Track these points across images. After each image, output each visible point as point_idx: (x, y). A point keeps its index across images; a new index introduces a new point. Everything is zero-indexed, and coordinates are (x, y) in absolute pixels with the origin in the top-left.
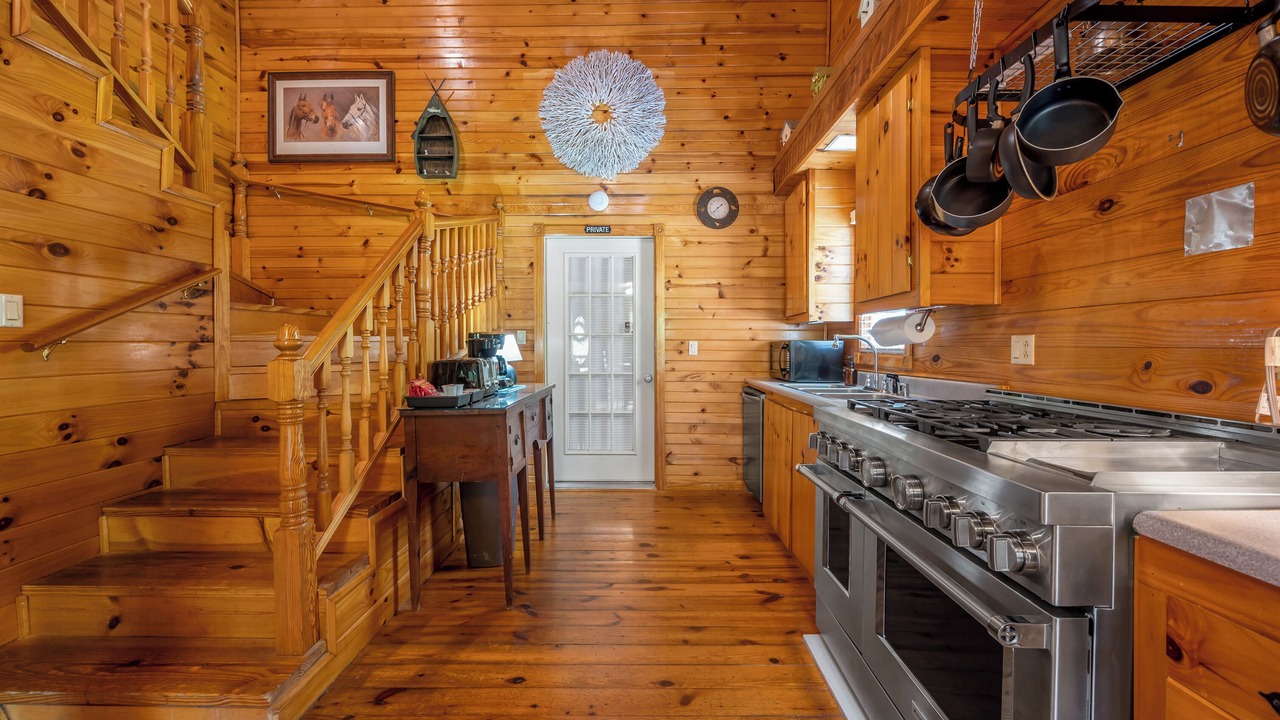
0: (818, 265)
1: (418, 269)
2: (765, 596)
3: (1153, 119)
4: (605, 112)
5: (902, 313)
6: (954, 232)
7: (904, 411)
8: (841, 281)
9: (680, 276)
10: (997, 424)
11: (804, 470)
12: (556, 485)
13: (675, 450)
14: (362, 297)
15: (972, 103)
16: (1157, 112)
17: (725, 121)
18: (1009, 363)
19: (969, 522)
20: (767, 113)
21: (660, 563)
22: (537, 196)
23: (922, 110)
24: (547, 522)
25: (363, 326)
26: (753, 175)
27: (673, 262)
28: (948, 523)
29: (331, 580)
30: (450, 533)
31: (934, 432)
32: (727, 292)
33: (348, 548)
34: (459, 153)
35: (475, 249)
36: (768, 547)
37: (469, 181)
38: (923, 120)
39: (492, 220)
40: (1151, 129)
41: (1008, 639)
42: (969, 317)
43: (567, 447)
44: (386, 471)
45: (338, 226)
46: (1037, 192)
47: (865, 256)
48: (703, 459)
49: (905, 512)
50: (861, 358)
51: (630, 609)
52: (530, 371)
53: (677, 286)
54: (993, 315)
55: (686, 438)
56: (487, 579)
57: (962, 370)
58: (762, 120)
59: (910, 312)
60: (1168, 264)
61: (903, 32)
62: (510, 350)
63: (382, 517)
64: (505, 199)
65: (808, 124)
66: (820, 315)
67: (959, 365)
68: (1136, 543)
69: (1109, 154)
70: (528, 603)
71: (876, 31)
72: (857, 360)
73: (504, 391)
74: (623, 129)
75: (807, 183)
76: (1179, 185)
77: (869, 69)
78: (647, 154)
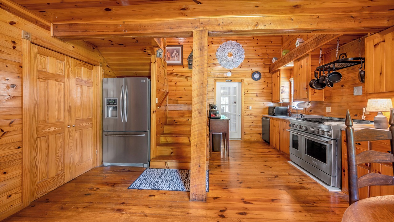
0: (282, 90)
2: (277, 157)
4: (231, 54)
5: (304, 102)
8: (287, 93)
9: (247, 91)
11: (288, 130)
13: (246, 131)
16: (350, 73)
17: (258, 56)
18: (326, 112)
19: (321, 132)
20: (268, 54)
21: (252, 152)
22: (215, 73)
23: (309, 65)
26: (264, 68)
27: (246, 88)
32: (258, 95)
36: (273, 150)
40: (349, 75)
42: (318, 104)
45: (170, 79)
46: (330, 86)
47: (296, 90)
48: (252, 133)
50: (292, 111)
53: (247, 94)
54: (323, 103)
55: (248, 129)
58: (267, 56)
59: (306, 102)
60: (351, 96)
61: (306, 52)
65: (281, 61)
66: (282, 101)
67: (316, 112)
68: (342, 131)
71: (300, 49)
74: (235, 58)
75: (279, 72)
76: (353, 85)
77: (298, 56)
78: (240, 64)
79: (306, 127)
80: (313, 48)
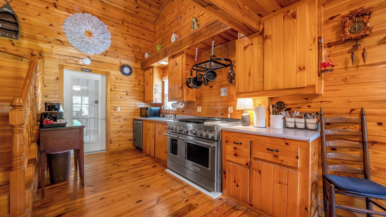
0: (155, 89)
2: (153, 166)
4: (90, 33)
8: (160, 93)
9: (115, 88)
11: (167, 134)
13: (113, 139)
17: (128, 47)
18: (197, 112)
20: (140, 48)
22: (60, 55)
23: (184, 63)
26: (136, 63)
27: (113, 84)
32: (128, 93)
34: (21, 31)
36: (148, 158)
37: (25, 43)
38: (184, 66)
42: (189, 104)
47: (171, 89)
48: (121, 141)
50: (165, 111)
51: (122, 177)
53: (114, 91)
54: (194, 103)
55: (116, 135)
57: (189, 113)
60: (219, 97)
61: (182, 48)
63: (35, 166)
64: (45, 53)
65: (155, 56)
66: (155, 101)
68: (222, 131)
74: (96, 41)
75: (153, 69)
76: (220, 86)
77: (173, 52)
78: (105, 50)
79: (187, 129)
80: (190, 45)
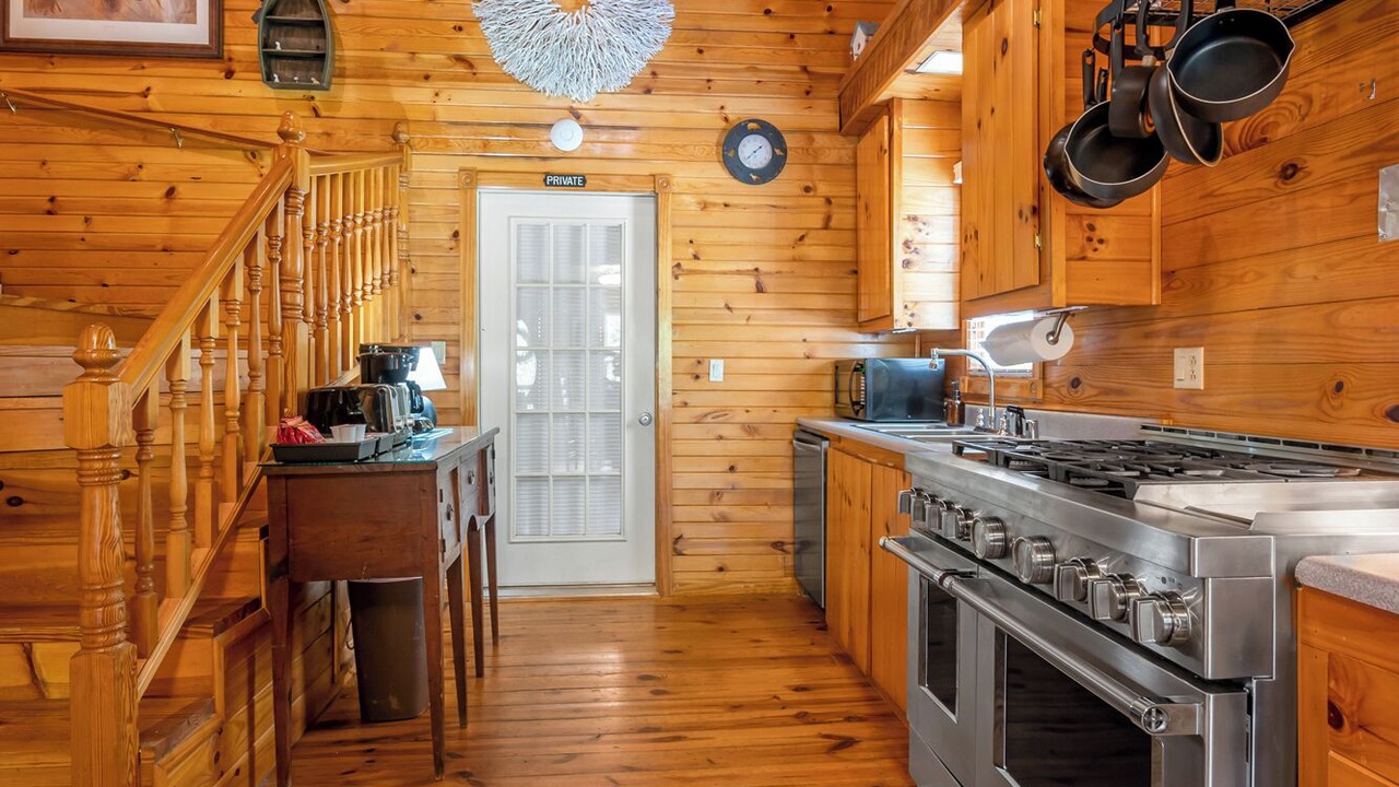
0: (907, 244)
1: (284, 240)
2: (833, 741)
3: (1342, 60)
5: (1028, 316)
6: (1097, 203)
7: (1030, 453)
8: (939, 268)
9: (696, 257)
10: (1149, 466)
11: (892, 545)
12: (500, 593)
13: (688, 531)
14: (204, 283)
15: (1117, 27)
16: (1345, 51)
17: (766, 18)
18: (1172, 387)
19: (1110, 587)
20: (830, 9)
21: (673, 703)
22: (466, 124)
23: (1054, 26)
24: (488, 650)
25: (205, 329)
26: (806, 103)
27: (685, 235)
28: (1083, 593)
29: (158, 737)
30: (329, 671)
31: (1069, 479)
32: (767, 282)
33: (179, 688)
34: (334, 50)
35: (367, 208)
36: (836, 673)
37: (351, 96)
38: (1055, 41)
39: (393, 162)
40: (1339, 73)
41: (1153, 725)
42: (1118, 330)
43: (513, 532)
44: (235, 565)
45: (121, 163)
46: (1196, 155)
47: (976, 232)
48: (731, 545)
49: (1029, 588)
51: (631, 769)
52: (456, 409)
53: (691, 272)
54: (1152, 320)
55: (705, 512)
56: (397, 739)
57: (1112, 399)
58: (821, 18)
59: (1039, 315)
60: (1360, 253)
62: (426, 372)
63: (234, 638)
64: (413, 126)
65: (892, 33)
66: (910, 319)
67: (1107, 392)
68: (1299, 594)
69: (1292, 103)
70: (468, 770)
72: (964, 388)
73: (419, 437)
74: (606, 23)
75: (889, 120)
76: (1371, 149)
78: (644, 64)
79: (1003, 529)
